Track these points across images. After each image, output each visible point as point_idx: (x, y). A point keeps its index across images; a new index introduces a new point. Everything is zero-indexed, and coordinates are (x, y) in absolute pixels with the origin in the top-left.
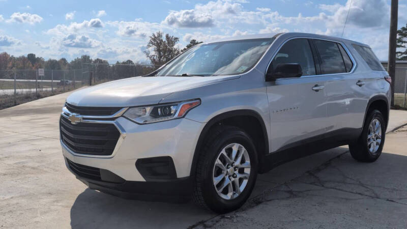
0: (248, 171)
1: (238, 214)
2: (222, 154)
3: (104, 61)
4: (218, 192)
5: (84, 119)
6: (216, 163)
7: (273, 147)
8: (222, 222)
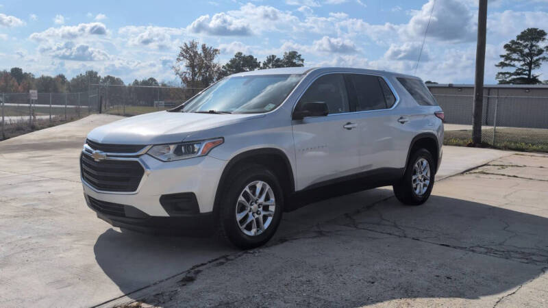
0: (272, 208)
1: (261, 250)
2: (245, 191)
3: (117, 79)
4: (241, 228)
5: (108, 156)
6: (239, 199)
7: (300, 185)
8: (244, 255)
